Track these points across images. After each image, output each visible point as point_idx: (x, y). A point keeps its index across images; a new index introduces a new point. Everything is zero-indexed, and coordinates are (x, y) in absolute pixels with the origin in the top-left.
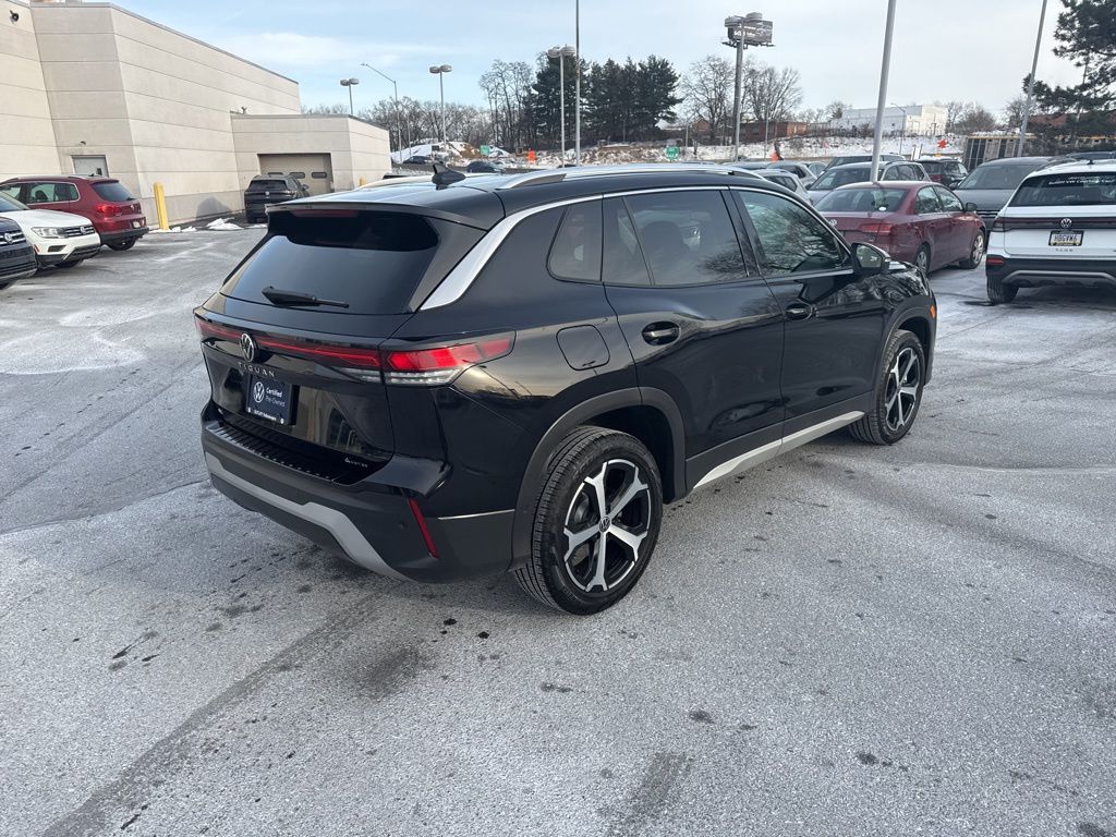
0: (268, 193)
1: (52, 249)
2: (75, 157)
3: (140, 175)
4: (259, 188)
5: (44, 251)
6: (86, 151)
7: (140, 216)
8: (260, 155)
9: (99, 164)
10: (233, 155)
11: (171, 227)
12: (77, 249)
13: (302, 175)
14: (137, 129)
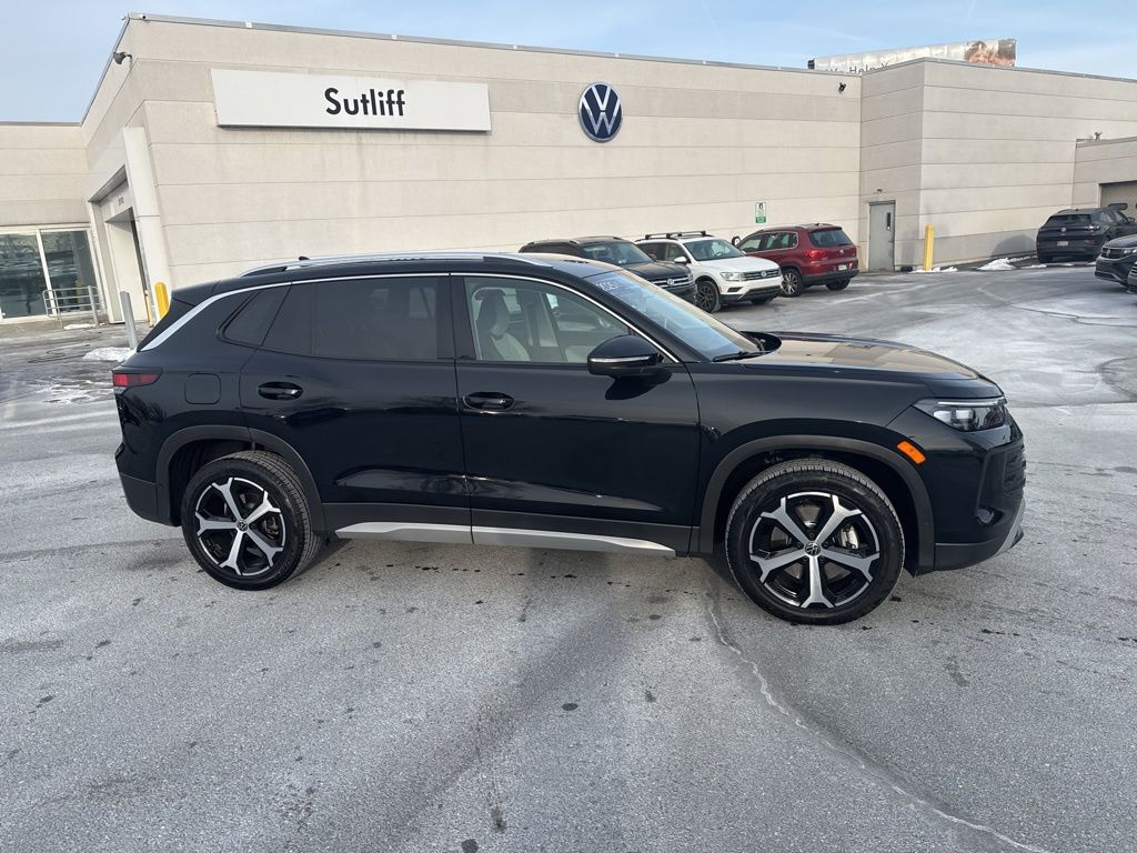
0: (1064, 229)
1: (731, 290)
2: (872, 204)
3: (921, 218)
4: (1056, 223)
5: (724, 292)
6: (881, 198)
7: (853, 259)
8: (1100, 185)
9: (888, 209)
10: (1071, 187)
11: (942, 269)
12: (751, 291)
13: (1125, 206)
14: (927, 174)
